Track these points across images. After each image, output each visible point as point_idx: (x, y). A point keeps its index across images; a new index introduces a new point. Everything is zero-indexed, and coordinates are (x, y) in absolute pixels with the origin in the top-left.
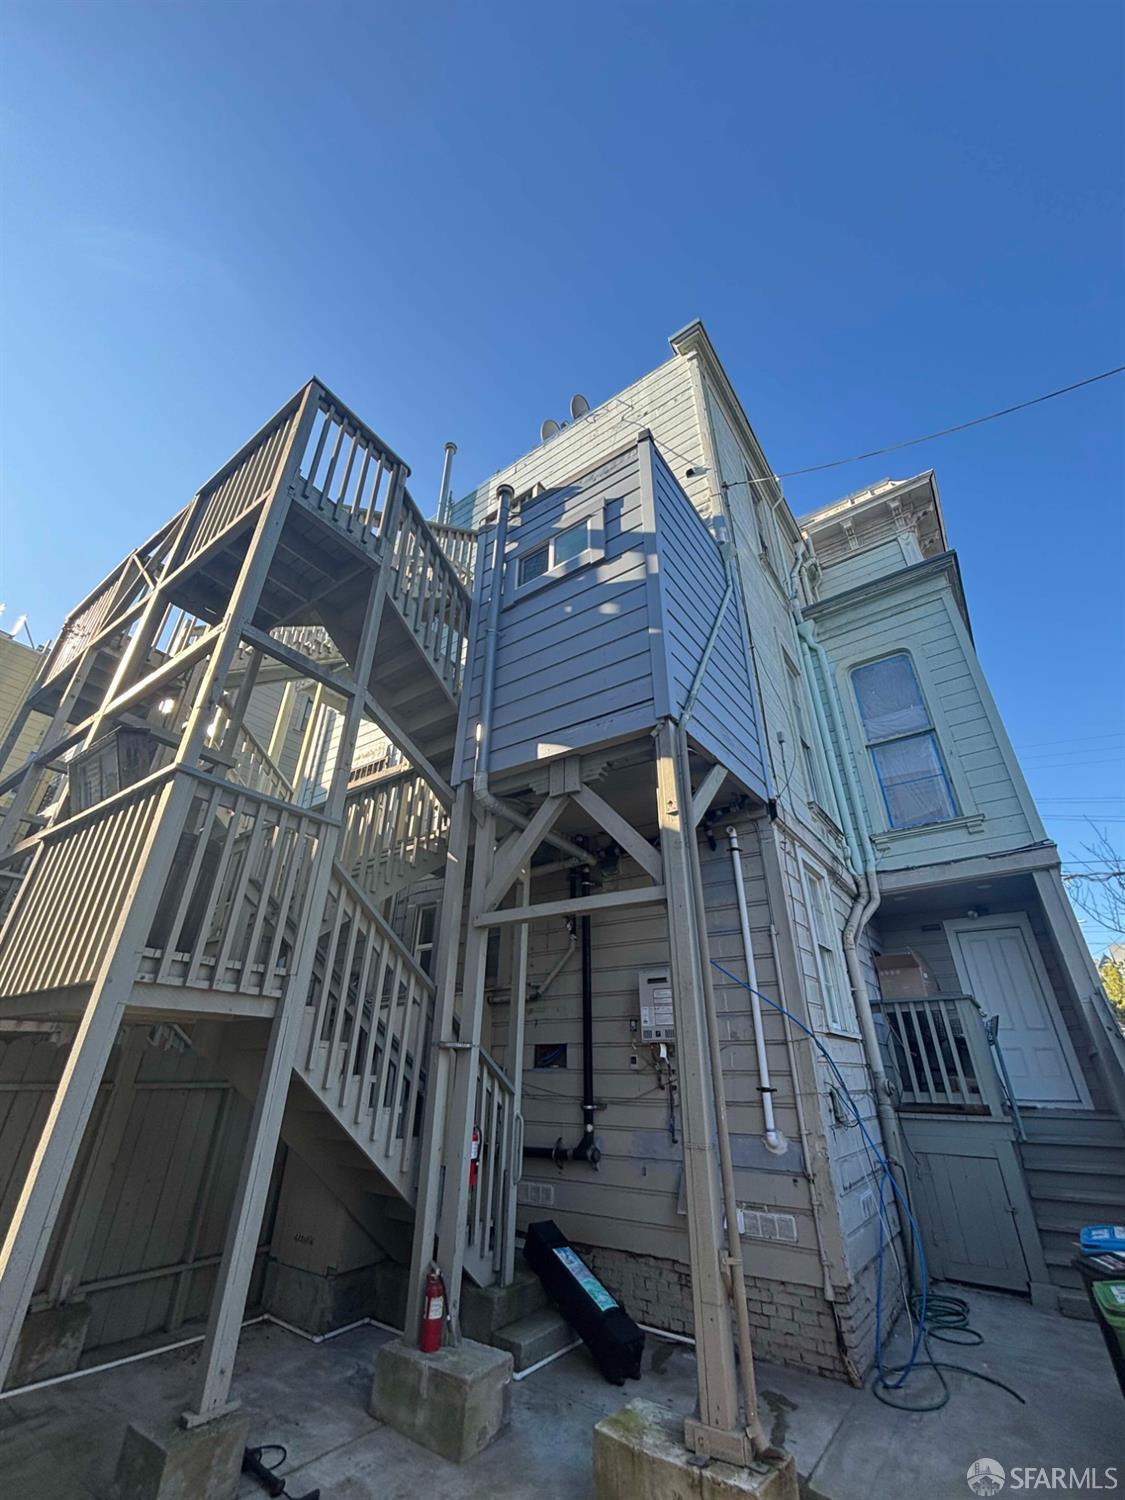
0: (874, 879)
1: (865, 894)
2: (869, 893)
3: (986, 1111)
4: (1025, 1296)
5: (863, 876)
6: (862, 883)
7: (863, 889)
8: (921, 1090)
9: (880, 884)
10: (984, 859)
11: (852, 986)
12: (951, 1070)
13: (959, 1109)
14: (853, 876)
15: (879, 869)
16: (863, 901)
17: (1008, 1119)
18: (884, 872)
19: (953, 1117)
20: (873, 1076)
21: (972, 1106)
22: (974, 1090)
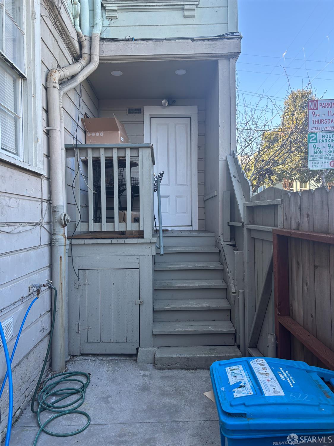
0: (97, 43)
1: (86, 56)
2: (90, 55)
3: (140, 234)
4: (133, 356)
5: (88, 38)
6: (86, 44)
7: (86, 50)
8: (95, 221)
9: (101, 50)
10: (189, 41)
11: (48, 124)
12: (123, 208)
13: (122, 234)
14: (78, 34)
15: (104, 36)
16: (83, 62)
17: (154, 240)
18: (107, 39)
19: (114, 241)
20: (52, 209)
21: (131, 232)
22: (136, 220)
